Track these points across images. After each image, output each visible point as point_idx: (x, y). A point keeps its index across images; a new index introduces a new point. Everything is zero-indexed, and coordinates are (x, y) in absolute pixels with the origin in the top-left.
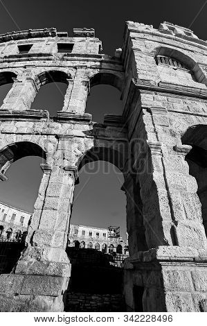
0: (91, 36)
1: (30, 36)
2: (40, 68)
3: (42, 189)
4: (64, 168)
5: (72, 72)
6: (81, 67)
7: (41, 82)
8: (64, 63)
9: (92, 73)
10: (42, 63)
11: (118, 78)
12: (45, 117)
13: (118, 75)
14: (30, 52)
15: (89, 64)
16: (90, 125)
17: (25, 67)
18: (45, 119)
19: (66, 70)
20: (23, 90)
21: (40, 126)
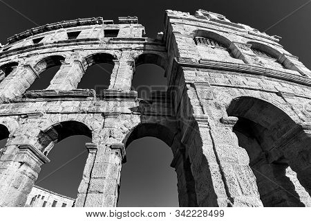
0: (135, 23)
1: (79, 24)
2: (88, 51)
3: (86, 171)
4: (110, 147)
5: (118, 54)
6: (127, 49)
7: (88, 64)
8: (110, 46)
9: (137, 54)
10: (89, 47)
11: (161, 58)
12: (92, 95)
13: (161, 54)
14: (78, 38)
15: (133, 46)
16: (136, 101)
17: (73, 51)
18: (92, 98)
19: (112, 53)
20: (70, 71)
21: (87, 105)
